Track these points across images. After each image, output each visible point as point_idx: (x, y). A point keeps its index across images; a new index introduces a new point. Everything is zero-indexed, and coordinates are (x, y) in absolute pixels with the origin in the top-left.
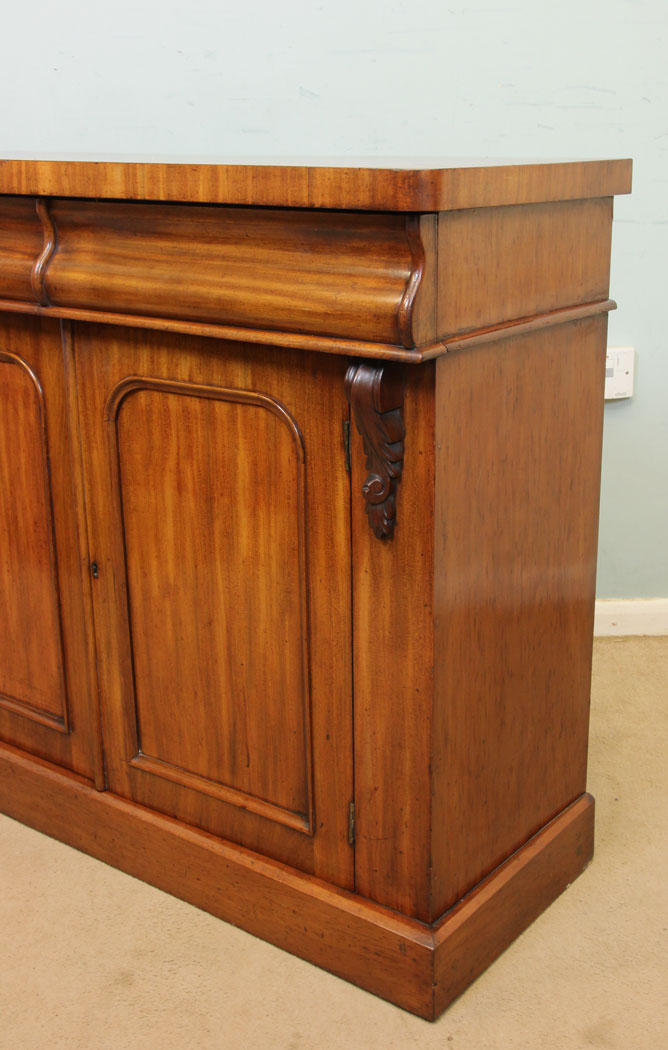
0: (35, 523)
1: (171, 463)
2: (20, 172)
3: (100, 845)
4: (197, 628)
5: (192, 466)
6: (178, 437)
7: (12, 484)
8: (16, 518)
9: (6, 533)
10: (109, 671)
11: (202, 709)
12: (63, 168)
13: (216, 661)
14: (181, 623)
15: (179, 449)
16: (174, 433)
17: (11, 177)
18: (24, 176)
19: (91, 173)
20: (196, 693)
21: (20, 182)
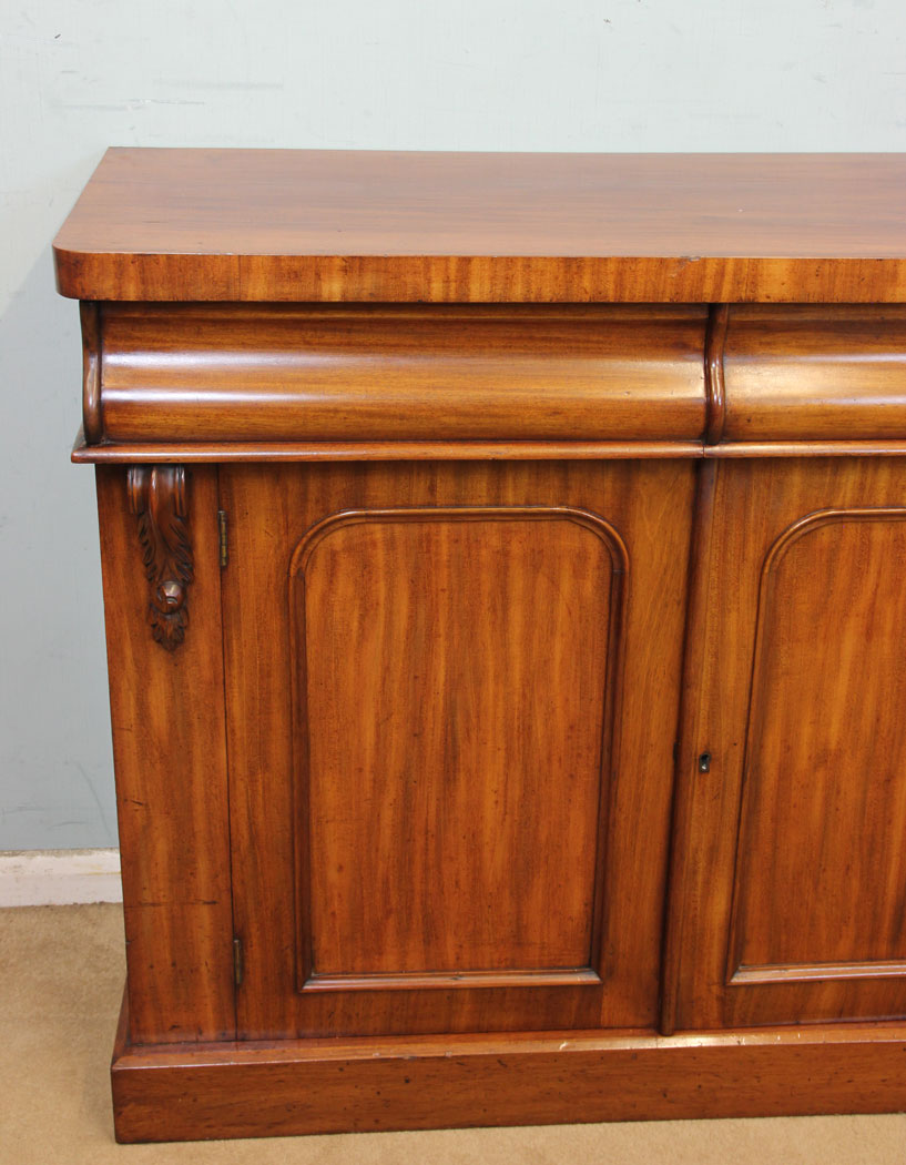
0: (572, 727)
1: (862, 605)
2: (721, 273)
3: (671, 1102)
4: (865, 792)
5: (896, 602)
6: (879, 573)
7: (527, 682)
8: (527, 730)
9: (502, 753)
10: (707, 883)
11: (855, 884)
12: (814, 267)
13: (890, 822)
14: (838, 793)
15: (877, 586)
16: (873, 569)
17: (702, 279)
18: (728, 278)
19: (867, 272)
20: (848, 868)
21: (718, 287)
